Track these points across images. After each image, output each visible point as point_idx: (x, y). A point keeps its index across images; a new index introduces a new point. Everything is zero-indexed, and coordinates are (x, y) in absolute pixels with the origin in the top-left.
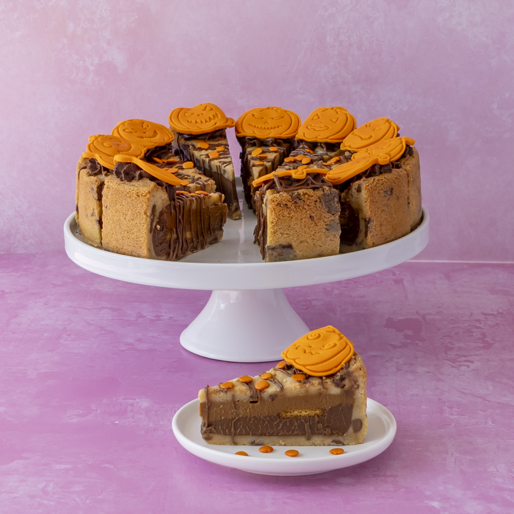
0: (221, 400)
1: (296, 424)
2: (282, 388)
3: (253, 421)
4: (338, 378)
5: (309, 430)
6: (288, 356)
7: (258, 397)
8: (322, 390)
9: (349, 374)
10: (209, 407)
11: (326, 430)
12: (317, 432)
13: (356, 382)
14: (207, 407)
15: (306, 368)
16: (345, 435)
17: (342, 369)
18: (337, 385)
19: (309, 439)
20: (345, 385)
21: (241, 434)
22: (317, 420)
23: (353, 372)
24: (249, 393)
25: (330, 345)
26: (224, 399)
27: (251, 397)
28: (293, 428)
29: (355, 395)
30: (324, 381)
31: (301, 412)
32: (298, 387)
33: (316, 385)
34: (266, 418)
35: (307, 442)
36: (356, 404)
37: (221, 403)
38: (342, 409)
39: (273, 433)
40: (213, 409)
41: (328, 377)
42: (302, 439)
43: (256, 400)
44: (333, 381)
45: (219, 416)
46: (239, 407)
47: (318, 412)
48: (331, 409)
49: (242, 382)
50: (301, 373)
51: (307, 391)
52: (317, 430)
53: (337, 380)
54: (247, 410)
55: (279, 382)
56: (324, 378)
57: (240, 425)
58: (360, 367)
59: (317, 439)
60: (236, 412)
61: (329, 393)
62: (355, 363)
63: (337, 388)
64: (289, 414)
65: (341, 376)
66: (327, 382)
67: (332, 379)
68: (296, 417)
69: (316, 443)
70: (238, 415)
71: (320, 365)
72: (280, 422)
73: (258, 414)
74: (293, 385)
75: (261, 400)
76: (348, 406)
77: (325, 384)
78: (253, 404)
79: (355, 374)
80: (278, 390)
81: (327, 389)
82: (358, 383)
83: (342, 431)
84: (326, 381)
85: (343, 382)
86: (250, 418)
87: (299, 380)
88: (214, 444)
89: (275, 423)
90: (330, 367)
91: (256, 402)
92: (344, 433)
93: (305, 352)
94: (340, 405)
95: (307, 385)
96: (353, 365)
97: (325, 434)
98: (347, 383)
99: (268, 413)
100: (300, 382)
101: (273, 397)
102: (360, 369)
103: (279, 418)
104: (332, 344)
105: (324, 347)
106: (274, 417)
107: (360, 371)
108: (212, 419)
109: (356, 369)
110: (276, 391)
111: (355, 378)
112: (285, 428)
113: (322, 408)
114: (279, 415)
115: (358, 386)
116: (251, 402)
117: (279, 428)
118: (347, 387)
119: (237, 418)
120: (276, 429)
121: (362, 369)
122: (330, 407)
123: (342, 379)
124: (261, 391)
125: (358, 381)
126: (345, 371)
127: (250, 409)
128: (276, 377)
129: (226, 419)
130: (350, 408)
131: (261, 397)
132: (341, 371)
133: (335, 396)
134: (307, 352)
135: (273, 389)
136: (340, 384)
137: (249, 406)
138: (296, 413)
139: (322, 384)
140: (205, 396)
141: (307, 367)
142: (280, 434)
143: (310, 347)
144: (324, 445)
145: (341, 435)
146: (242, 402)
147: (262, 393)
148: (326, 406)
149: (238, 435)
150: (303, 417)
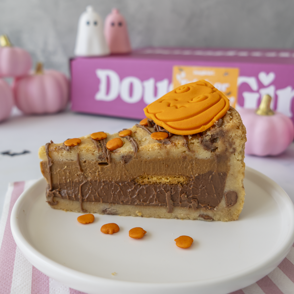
0: (65, 160)
1: (154, 193)
2: (137, 149)
3: (103, 187)
4: (207, 138)
5: (171, 201)
6: (149, 111)
7: (107, 158)
8: (187, 152)
9: (223, 134)
10: (51, 168)
11: (191, 203)
12: (180, 203)
13: (231, 144)
14: (48, 167)
15: (167, 125)
16: (215, 209)
17: (213, 126)
18: (207, 148)
19: (171, 211)
20: (217, 148)
21: (89, 200)
22: (180, 189)
23: (228, 131)
24: (97, 153)
25: (199, 97)
26: (69, 159)
27: (100, 157)
28: (151, 197)
29: (230, 161)
30: (190, 142)
31: (161, 178)
32: (157, 148)
33: (179, 146)
34: (118, 183)
35: (169, 215)
36: (231, 172)
37: (65, 164)
38: (212, 177)
39: (128, 202)
40: (56, 170)
41: (194, 136)
42: (163, 211)
43: (106, 161)
44: (202, 141)
45: (64, 178)
46: (86, 169)
47: (181, 180)
48: (197, 178)
49: (93, 139)
50: (163, 130)
51: (168, 153)
52: (181, 202)
53: (206, 141)
54: (96, 172)
55: (134, 140)
56: (190, 138)
57: (89, 190)
58: (238, 124)
59: (180, 212)
60: (84, 175)
61: (196, 157)
62: (231, 119)
63: (206, 151)
64: (146, 180)
65: (212, 135)
66: (193, 143)
67: (200, 139)
68: (155, 184)
69: (179, 216)
70: (86, 178)
71: (185, 120)
72: (136, 189)
73: (109, 179)
74: (150, 146)
75: (111, 162)
76: (219, 174)
77: (191, 146)
78: (102, 166)
79: (230, 134)
80: (133, 150)
81: (193, 152)
82: (234, 146)
83: (212, 205)
84: (192, 141)
85: (215, 144)
86: (100, 182)
87: (158, 139)
88: (61, 209)
89: (130, 190)
90: (198, 124)
91: (106, 164)
92: (214, 207)
93: (169, 105)
94: (210, 173)
95: (169, 146)
96: (228, 122)
97: (190, 207)
98: (219, 144)
99: (121, 178)
100: (160, 141)
101: (126, 159)
102: (238, 128)
103: (135, 184)
104: (201, 96)
105: (192, 100)
106: (128, 183)
107: (237, 130)
108: (56, 181)
109: (233, 127)
110: (130, 152)
111: (230, 140)
112: (141, 196)
113: (187, 175)
114: (133, 181)
115: (235, 150)
116: (100, 164)
117: (134, 197)
118: (219, 150)
119: (84, 182)
120: (131, 197)
121: (240, 128)
122: (197, 175)
123: (213, 140)
124: (112, 151)
125: (234, 143)
126: (218, 130)
127: (99, 172)
128: (136, 135)
129: (73, 182)
130: (223, 177)
131: (111, 159)
132: (212, 129)
133: (203, 161)
134: (171, 105)
135: (127, 149)
136: (211, 146)
137: (98, 168)
138: (155, 179)
139: (188, 145)
140: (45, 154)
141: (169, 123)
142: (136, 203)
143: (176, 100)
144: (189, 219)
145: (210, 209)
146: (89, 163)
147: (113, 154)
148: (191, 173)
149: (87, 201)
150: (163, 185)
